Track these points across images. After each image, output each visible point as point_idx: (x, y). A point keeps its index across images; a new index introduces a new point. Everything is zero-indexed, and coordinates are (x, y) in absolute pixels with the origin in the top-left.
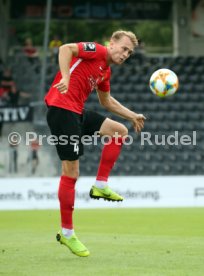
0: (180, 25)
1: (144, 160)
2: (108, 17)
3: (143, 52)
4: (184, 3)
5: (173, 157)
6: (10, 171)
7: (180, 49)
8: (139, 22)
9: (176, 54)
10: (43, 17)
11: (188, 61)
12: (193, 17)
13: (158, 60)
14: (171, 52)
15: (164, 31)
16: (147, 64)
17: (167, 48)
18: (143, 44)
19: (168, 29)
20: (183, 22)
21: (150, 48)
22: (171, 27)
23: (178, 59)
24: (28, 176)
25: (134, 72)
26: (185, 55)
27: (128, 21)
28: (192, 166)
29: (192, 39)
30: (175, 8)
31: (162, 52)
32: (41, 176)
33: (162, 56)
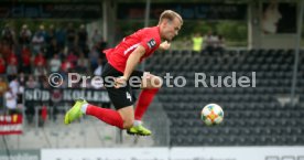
0: (253, 24)
1: (224, 133)
2: (195, 18)
3: (223, 46)
4: (257, 6)
5: (247, 131)
6: (117, 142)
7: (253, 43)
8: (220, 21)
9: (250, 48)
10: (143, 18)
11: (260, 53)
12: (264, 17)
13: (235, 52)
14: (246, 46)
15: (240, 28)
16: (227, 56)
17: (243, 43)
18: (223, 40)
19: (244, 28)
20: (256, 21)
21: (229, 43)
22: (247, 26)
23: (252, 51)
24: (131, 146)
25: (216, 62)
26: (257, 48)
27: (213, 21)
28: (263, 138)
29: (263, 35)
30: (249, 10)
31: (238, 46)
32: (142, 146)
33: (238, 49)
